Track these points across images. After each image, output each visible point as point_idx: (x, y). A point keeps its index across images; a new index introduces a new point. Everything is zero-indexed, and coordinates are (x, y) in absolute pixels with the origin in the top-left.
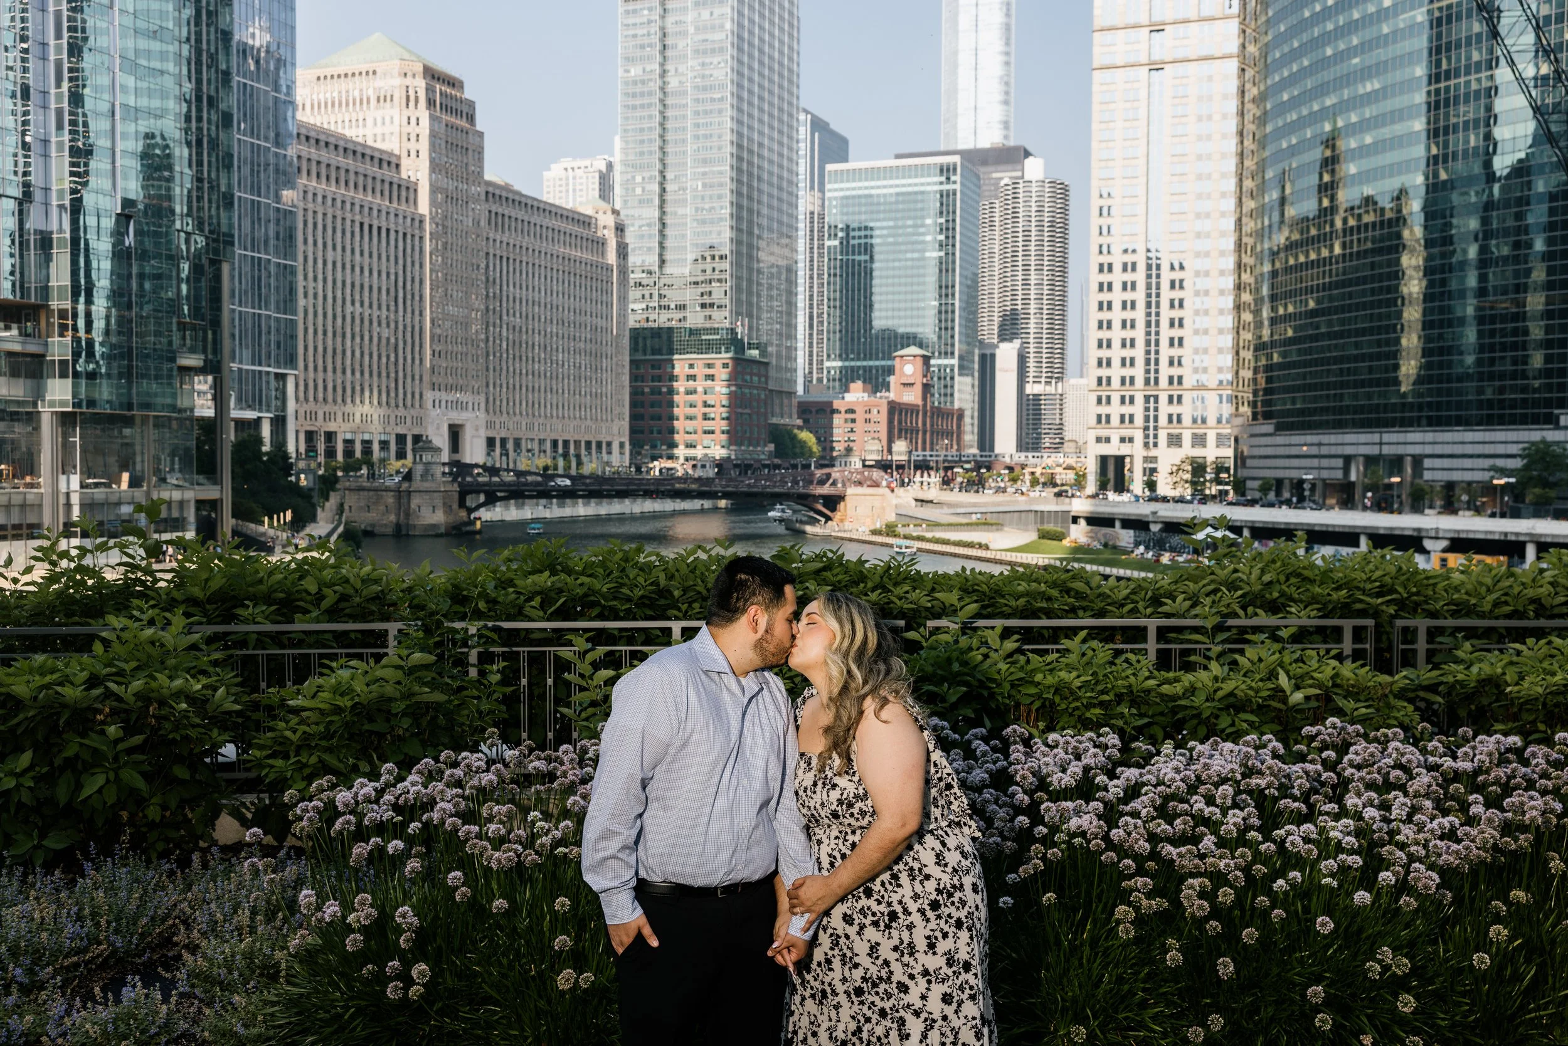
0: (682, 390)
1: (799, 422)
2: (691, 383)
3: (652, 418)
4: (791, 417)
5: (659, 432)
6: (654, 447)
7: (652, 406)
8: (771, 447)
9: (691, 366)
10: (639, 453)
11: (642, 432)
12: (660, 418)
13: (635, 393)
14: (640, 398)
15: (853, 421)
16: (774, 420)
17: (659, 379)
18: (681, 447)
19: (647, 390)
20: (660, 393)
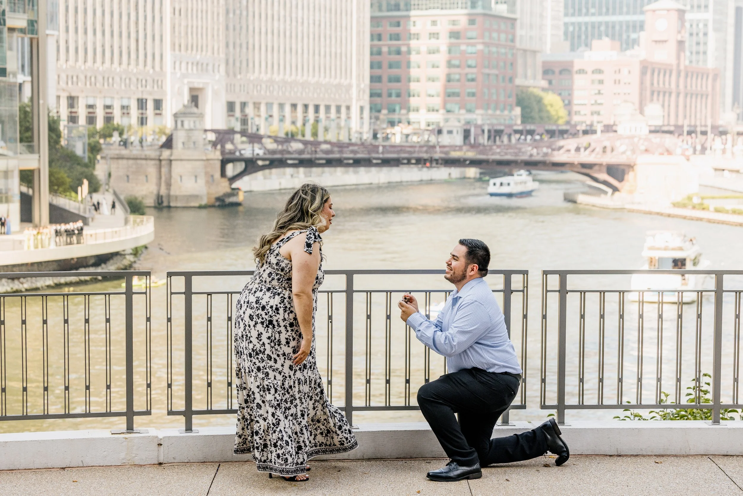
0: (424, 49)
1: (544, 83)
2: (433, 41)
3: (390, 80)
4: (535, 78)
5: (398, 95)
6: (392, 111)
7: (391, 66)
8: (518, 111)
9: (434, 23)
10: (377, 118)
11: (379, 95)
12: (398, 80)
13: (375, 52)
14: (377, 58)
15: (601, 82)
16: (518, 81)
17: (396, 37)
18: (423, 111)
19: (385, 49)
20: (399, 53)
